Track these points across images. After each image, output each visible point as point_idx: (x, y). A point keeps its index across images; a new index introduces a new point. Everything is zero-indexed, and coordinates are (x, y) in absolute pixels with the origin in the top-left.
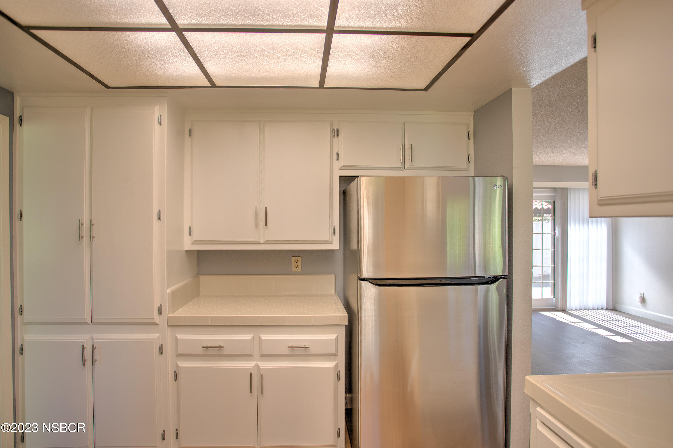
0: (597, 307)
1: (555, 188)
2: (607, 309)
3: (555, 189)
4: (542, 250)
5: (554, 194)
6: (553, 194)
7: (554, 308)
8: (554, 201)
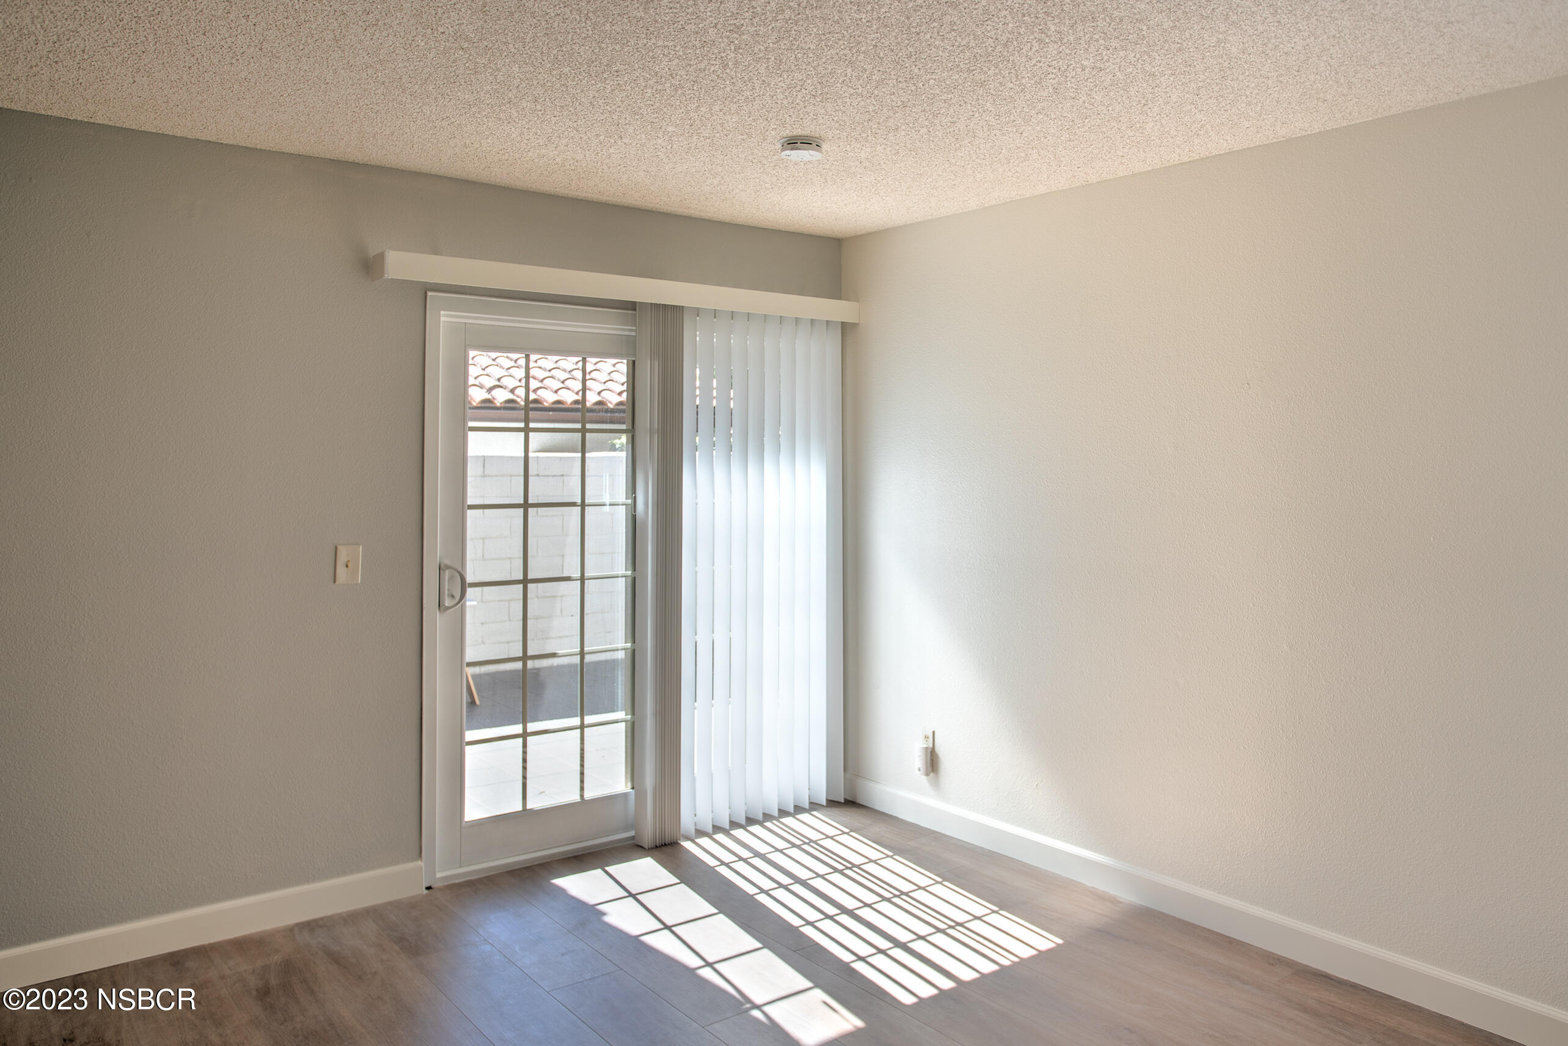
0: (795, 801)
1: (634, 303)
2: (832, 803)
3: (635, 310)
4: (582, 579)
5: (631, 330)
6: (624, 330)
7: (633, 838)
8: (634, 361)
